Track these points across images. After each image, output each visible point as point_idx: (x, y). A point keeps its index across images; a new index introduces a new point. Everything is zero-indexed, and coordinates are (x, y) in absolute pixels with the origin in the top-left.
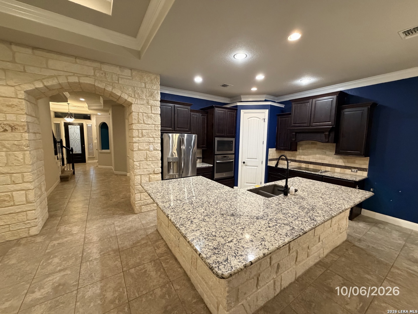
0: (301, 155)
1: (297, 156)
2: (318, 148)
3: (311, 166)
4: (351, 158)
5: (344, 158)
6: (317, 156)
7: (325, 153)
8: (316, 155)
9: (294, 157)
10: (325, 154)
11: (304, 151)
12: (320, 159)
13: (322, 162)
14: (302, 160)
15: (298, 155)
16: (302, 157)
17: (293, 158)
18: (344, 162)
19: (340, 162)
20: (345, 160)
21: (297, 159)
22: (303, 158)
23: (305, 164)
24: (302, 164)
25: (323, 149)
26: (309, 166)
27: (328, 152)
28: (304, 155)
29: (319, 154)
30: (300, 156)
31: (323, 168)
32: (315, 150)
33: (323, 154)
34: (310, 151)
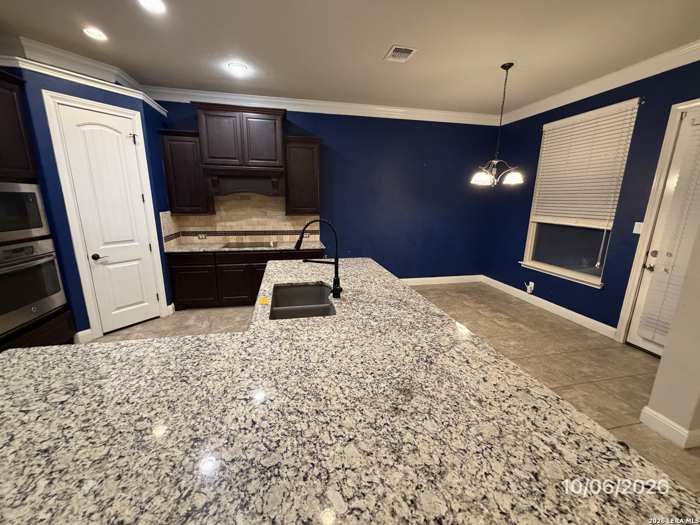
0: (225, 221)
1: (218, 224)
2: (253, 207)
3: (247, 239)
4: (300, 219)
5: (292, 220)
6: (254, 219)
7: (266, 213)
8: (252, 218)
9: (211, 226)
10: (265, 215)
11: (230, 213)
12: (259, 224)
13: (263, 230)
14: (229, 230)
15: (219, 221)
16: (228, 224)
17: (209, 229)
18: (293, 225)
19: (288, 226)
20: (293, 222)
21: (219, 229)
22: (231, 227)
23: (235, 237)
24: (230, 237)
25: (261, 207)
26: (242, 239)
27: (269, 213)
28: (231, 220)
29: (257, 216)
30: (223, 223)
31: (265, 239)
32: (249, 211)
33: (263, 216)
34: (240, 213)
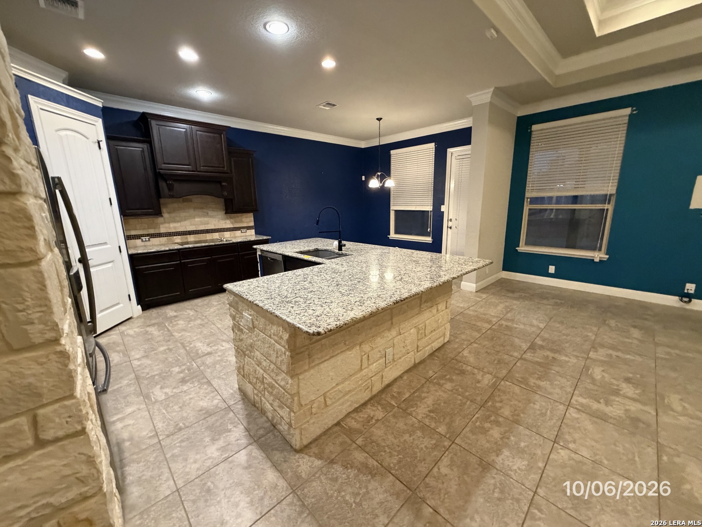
0: (169, 223)
1: (161, 226)
2: (195, 208)
3: (191, 238)
4: (238, 217)
5: (231, 218)
6: (197, 219)
7: (207, 213)
8: (194, 218)
9: (155, 228)
10: (207, 215)
11: (173, 215)
12: (202, 223)
13: (206, 229)
14: (173, 231)
15: (162, 224)
16: (172, 225)
17: (152, 231)
18: (232, 223)
19: (228, 224)
20: (232, 220)
21: (163, 230)
22: (175, 228)
23: (179, 237)
24: (175, 237)
25: (202, 208)
26: (187, 238)
27: (210, 213)
28: (175, 222)
29: (199, 216)
30: (167, 225)
31: (209, 236)
32: (192, 212)
33: (204, 216)
34: (183, 214)
